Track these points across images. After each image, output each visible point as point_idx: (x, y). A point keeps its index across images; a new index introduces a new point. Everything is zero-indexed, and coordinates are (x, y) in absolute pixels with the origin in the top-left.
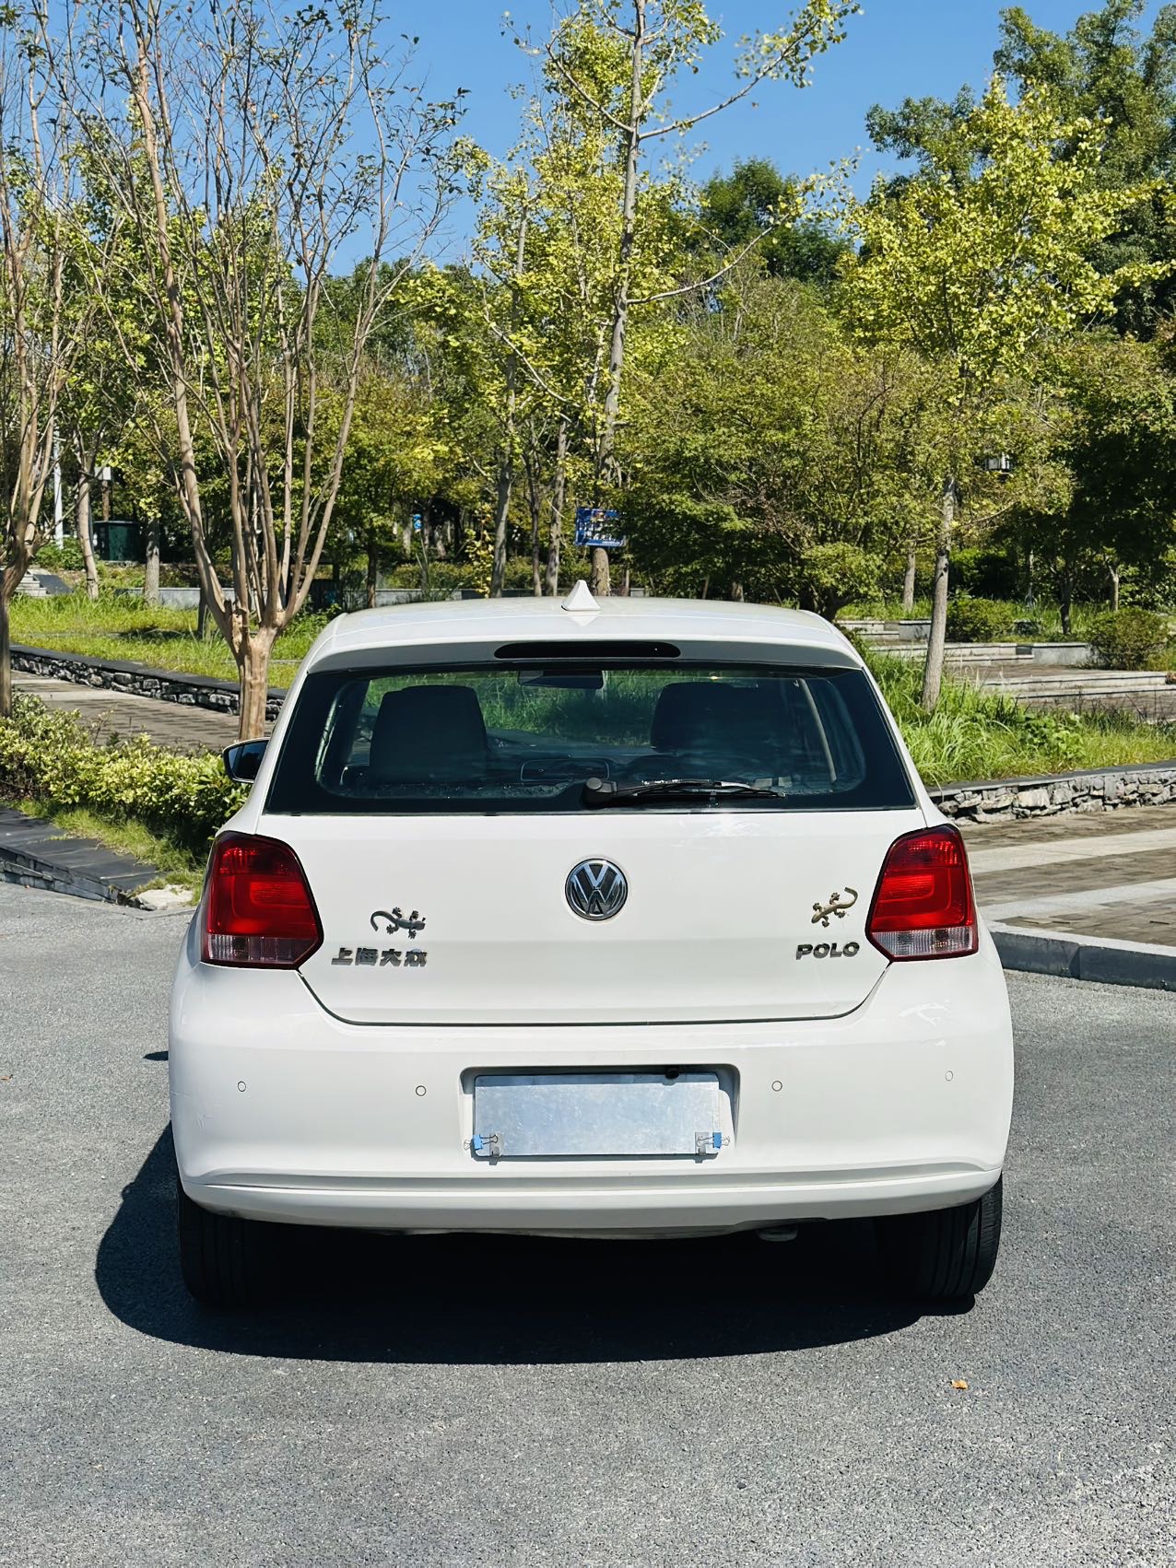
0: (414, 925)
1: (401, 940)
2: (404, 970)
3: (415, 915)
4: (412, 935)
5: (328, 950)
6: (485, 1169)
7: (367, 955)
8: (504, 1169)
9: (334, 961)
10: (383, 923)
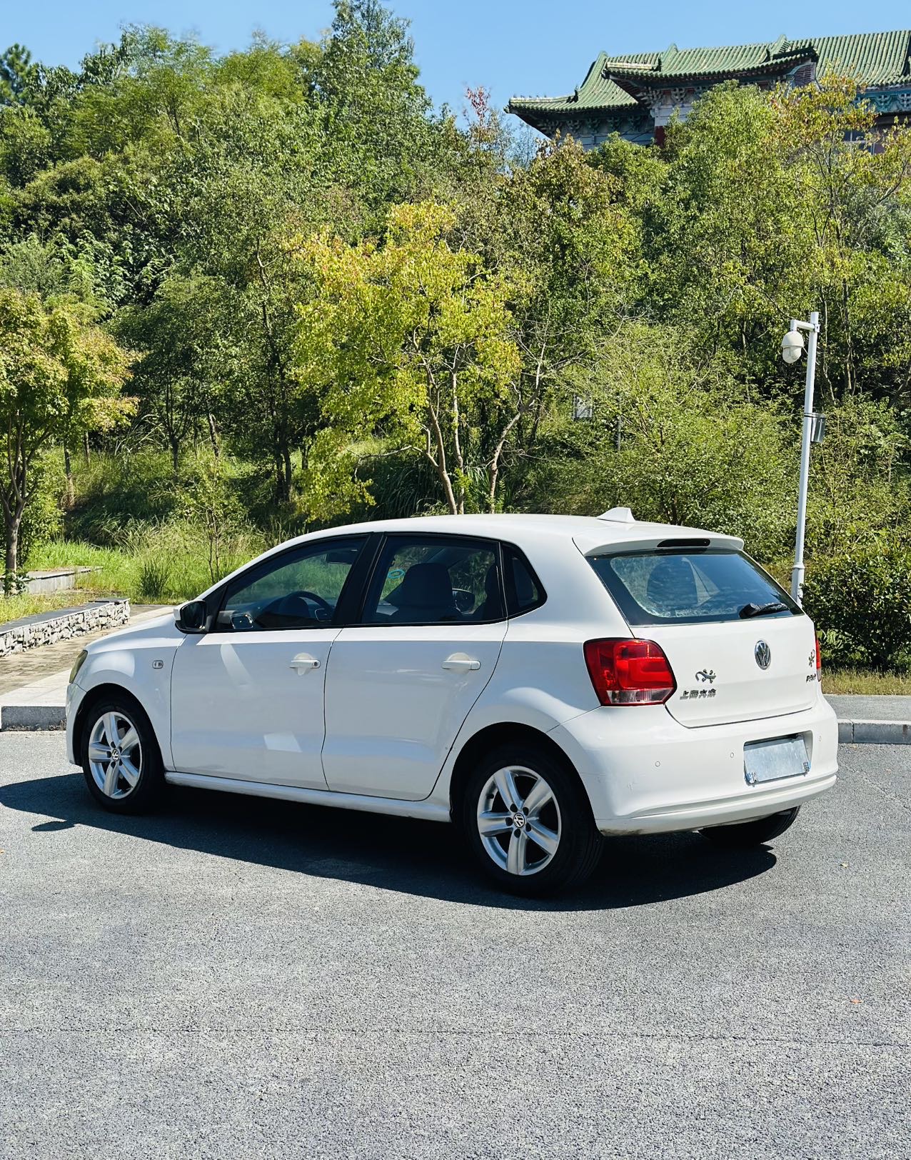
0: (711, 678)
1: (707, 685)
2: (707, 699)
3: (712, 672)
4: (711, 682)
5: (679, 693)
6: (751, 789)
7: (694, 693)
8: (759, 788)
9: (681, 698)
10: (701, 677)
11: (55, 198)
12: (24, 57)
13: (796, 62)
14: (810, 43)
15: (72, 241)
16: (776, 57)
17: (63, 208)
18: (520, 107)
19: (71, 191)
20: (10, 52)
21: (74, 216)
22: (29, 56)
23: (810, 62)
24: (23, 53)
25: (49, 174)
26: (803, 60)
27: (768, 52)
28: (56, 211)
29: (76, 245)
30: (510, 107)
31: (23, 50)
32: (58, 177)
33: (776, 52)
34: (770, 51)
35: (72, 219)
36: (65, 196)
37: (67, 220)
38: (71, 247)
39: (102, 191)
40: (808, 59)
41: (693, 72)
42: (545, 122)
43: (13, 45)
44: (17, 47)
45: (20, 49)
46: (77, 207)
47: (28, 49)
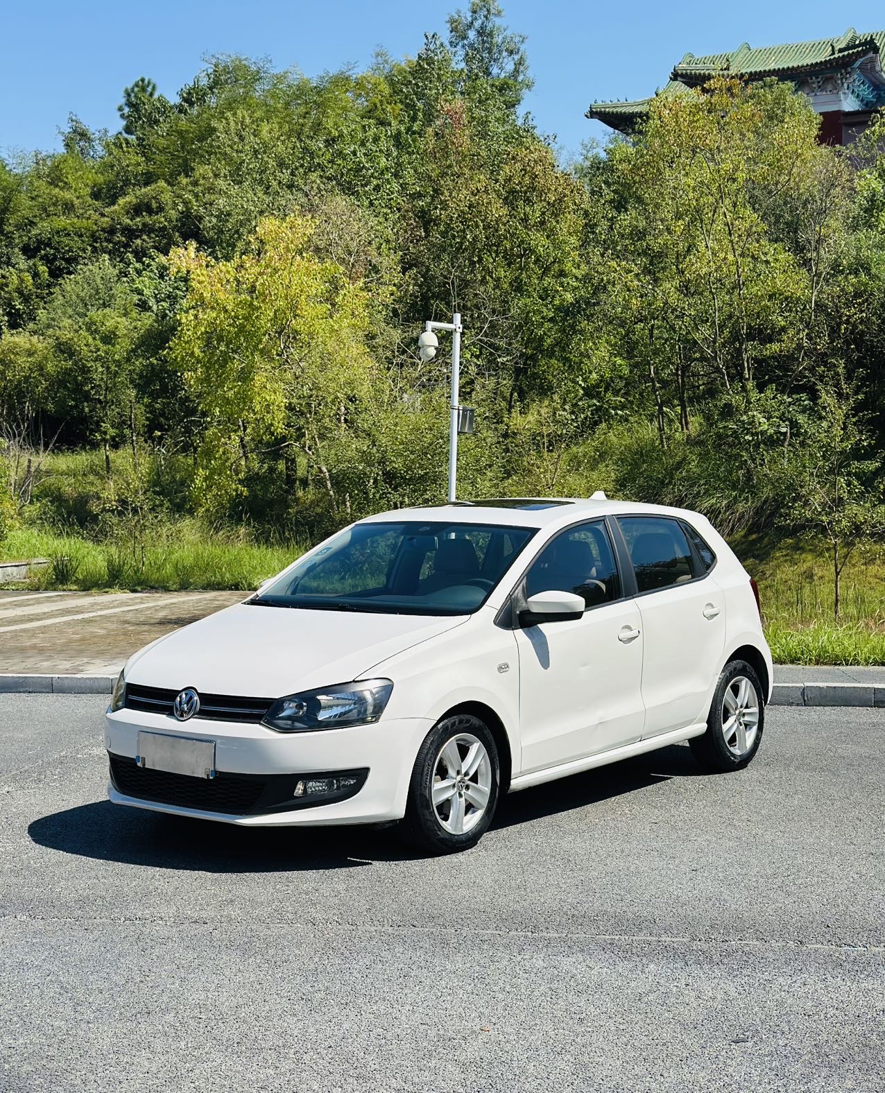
11: (128, 221)
12: (149, 89)
13: (858, 55)
14: (872, 36)
15: (139, 260)
16: (841, 51)
17: (137, 230)
18: (601, 112)
19: (144, 214)
20: (137, 85)
21: (145, 237)
22: (154, 88)
23: (871, 54)
24: (148, 86)
25: (127, 199)
26: (865, 53)
27: (833, 47)
28: (131, 233)
29: (143, 263)
30: (591, 112)
31: (149, 83)
32: (134, 201)
33: (843, 45)
34: (835, 45)
35: (144, 240)
36: (138, 219)
37: (139, 242)
38: (138, 265)
39: (173, 214)
40: (869, 52)
41: (758, 70)
42: (626, 125)
43: (139, 78)
44: (143, 80)
45: (146, 82)
46: (147, 229)
47: (153, 81)
